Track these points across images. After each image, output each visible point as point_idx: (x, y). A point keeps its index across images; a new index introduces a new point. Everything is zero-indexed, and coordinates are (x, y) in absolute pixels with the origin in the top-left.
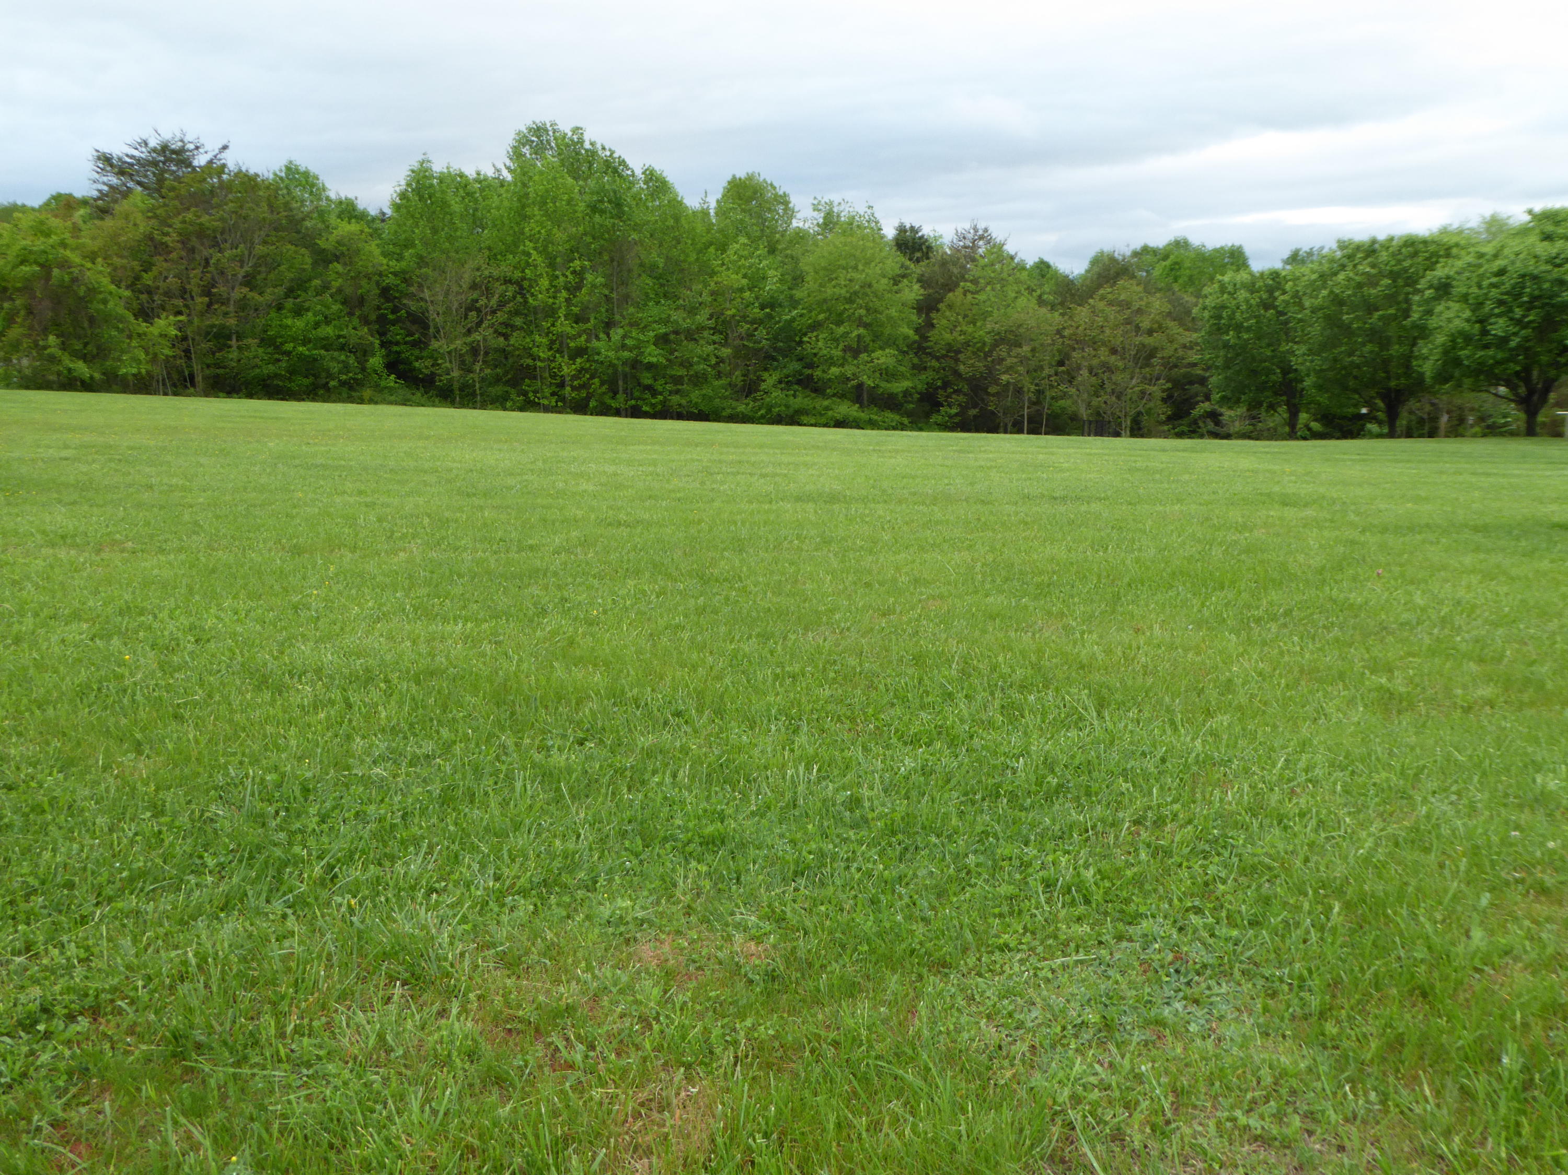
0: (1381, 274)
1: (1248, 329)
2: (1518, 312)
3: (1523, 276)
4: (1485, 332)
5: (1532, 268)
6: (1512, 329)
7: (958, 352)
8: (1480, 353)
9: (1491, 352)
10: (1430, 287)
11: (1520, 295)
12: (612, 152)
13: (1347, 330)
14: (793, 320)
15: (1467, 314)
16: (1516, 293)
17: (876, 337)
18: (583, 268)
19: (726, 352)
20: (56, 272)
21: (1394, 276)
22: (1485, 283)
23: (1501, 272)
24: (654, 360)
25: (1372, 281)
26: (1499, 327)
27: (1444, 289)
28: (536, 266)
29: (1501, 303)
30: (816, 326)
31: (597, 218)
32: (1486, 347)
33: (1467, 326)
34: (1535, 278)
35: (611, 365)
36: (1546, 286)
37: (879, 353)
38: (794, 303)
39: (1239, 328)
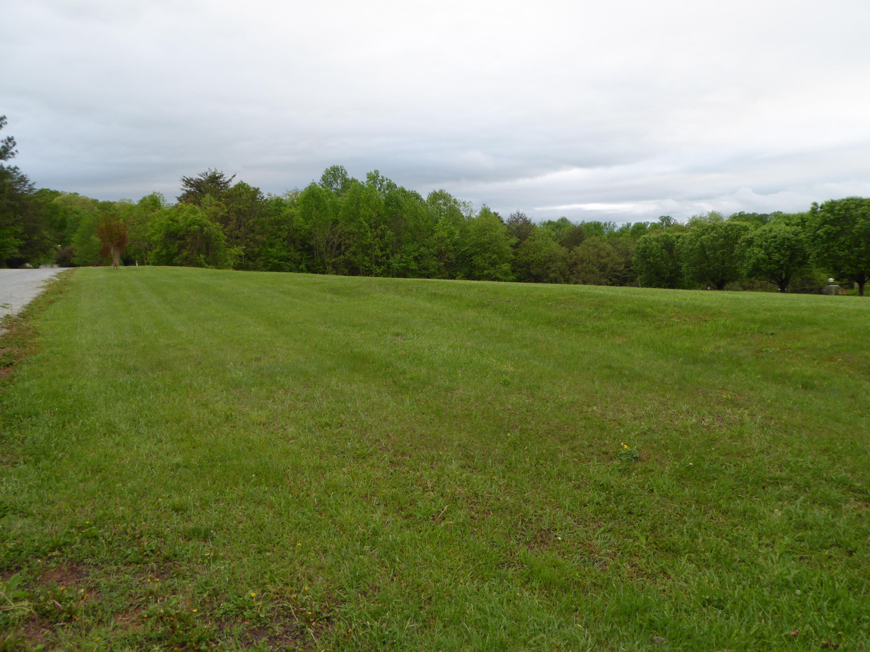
0: (721, 237)
1: (658, 257)
2: (783, 252)
3: (784, 239)
4: (770, 258)
5: (787, 235)
6: (781, 258)
7: (529, 264)
8: (769, 267)
9: (773, 266)
10: (744, 242)
11: (783, 245)
12: (390, 181)
13: (707, 258)
14: (466, 251)
15: (763, 252)
16: (782, 244)
17: (500, 258)
18: (385, 229)
19: (442, 264)
20: (205, 228)
21: (725, 237)
22: (769, 241)
23: (775, 237)
24: (414, 268)
25: (716, 239)
26: (776, 256)
27: (750, 242)
28: (365, 228)
29: (776, 248)
30: (476, 253)
31: (390, 208)
32: (771, 264)
33: (764, 256)
34: (788, 239)
35: (397, 270)
36: (793, 242)
37: (502, 265)
38: (465, 244)
39: (654, 256)
